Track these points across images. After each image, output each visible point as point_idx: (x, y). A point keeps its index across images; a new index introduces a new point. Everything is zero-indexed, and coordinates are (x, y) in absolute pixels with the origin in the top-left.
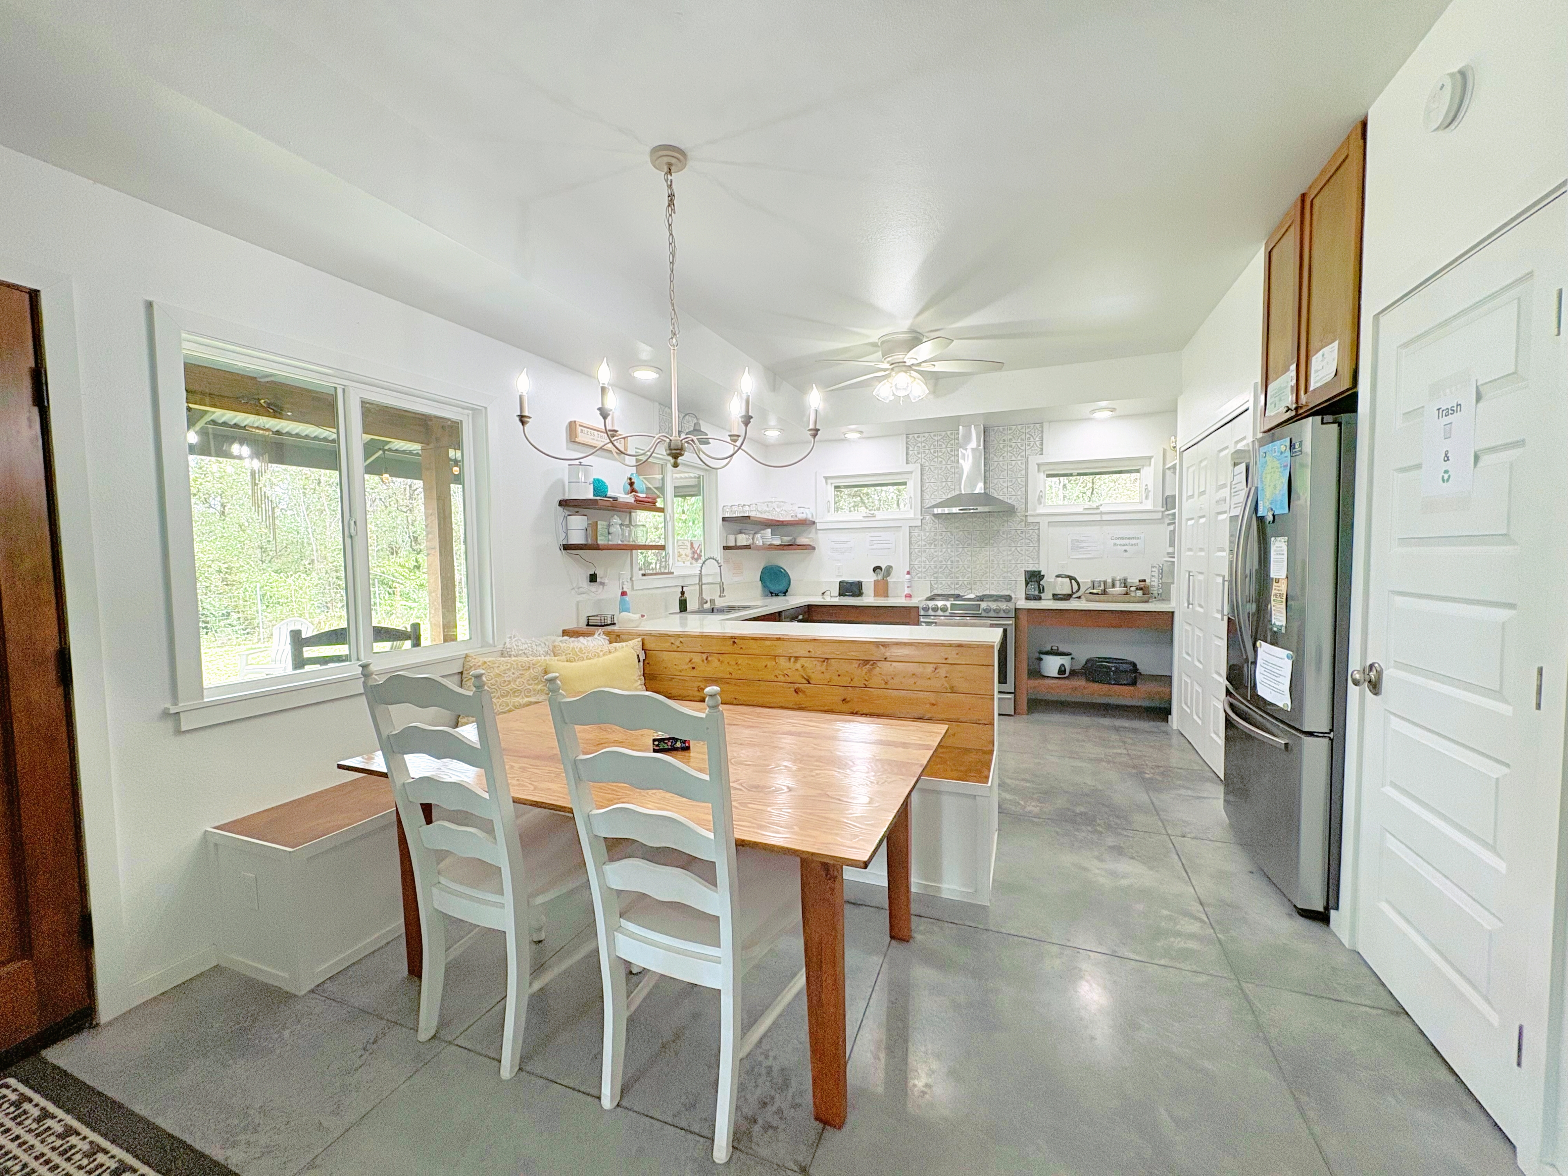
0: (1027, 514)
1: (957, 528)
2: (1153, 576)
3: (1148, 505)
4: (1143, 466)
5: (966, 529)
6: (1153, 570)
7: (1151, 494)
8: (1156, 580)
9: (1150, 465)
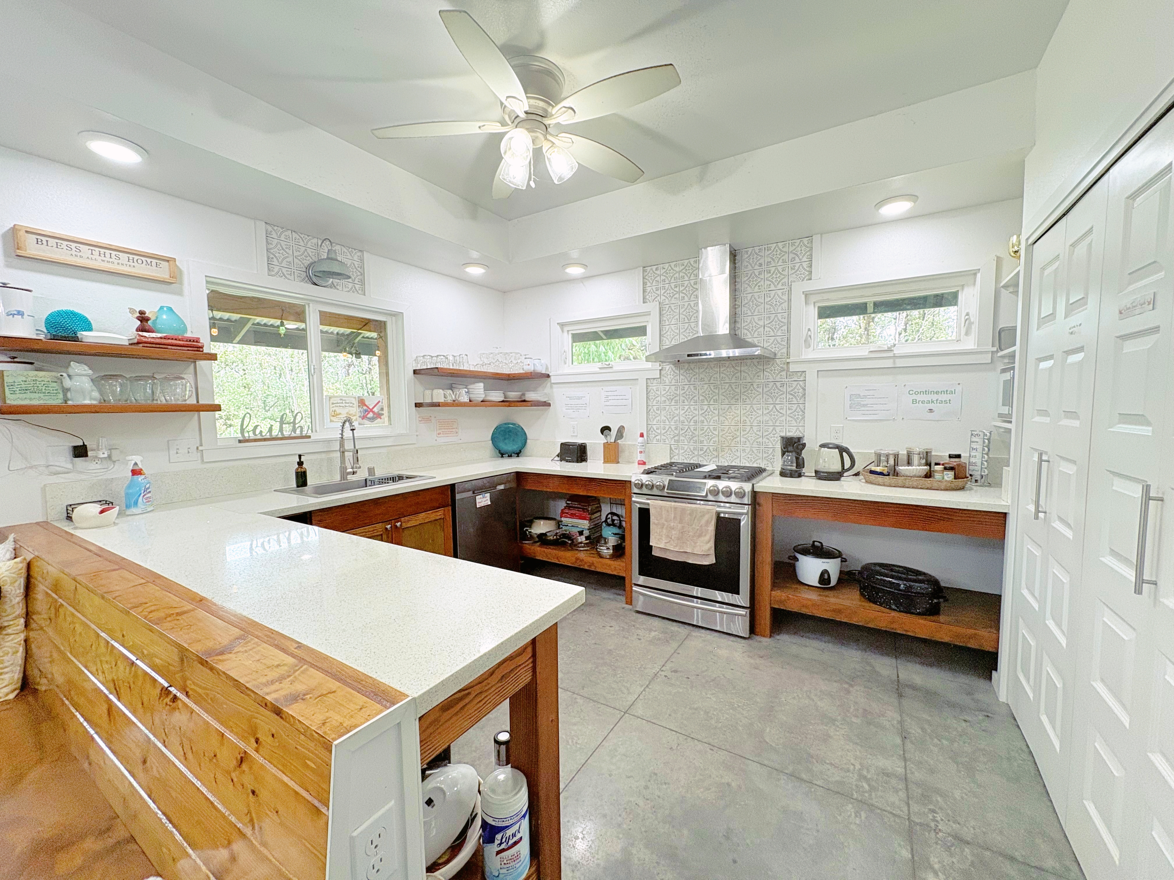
0: (788, 361)
1: (702, 380)
2: (973, 449)
3: (970, 344)
4: (963, 286)
5: (712, 381)
6: (974, 439)
7: (975, 328)
8: (979, 455)
9: (974, 284)
